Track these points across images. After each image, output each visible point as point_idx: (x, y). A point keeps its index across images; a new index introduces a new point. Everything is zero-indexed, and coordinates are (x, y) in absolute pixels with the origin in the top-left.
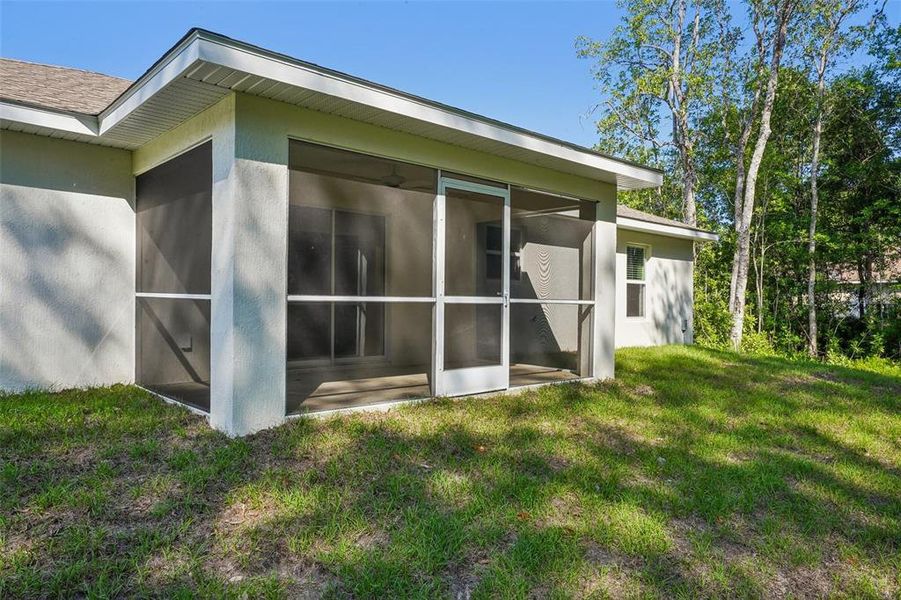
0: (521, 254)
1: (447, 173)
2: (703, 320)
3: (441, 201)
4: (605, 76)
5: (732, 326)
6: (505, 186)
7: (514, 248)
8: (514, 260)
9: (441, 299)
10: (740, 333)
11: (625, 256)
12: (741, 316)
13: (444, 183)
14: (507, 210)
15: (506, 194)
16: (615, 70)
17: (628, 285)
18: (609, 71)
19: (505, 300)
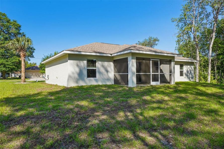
0: (161, 66)
1: (152, 58)
2: (201, 77)
3: (151, 61)
4: (178, 25)
5: (208, 79)
6: (159, 59)
7: (160, 66)
8: (160, 67)
9: (151, 73)
10: (210, 80)
11: (179, 66)
12: (210, 76)
13: (151, 60)
14: (159, 62)
15: (159, 60)
16: (180, 24)
17: (180, 71)
18: (179, 25)
19: (159, 73)
